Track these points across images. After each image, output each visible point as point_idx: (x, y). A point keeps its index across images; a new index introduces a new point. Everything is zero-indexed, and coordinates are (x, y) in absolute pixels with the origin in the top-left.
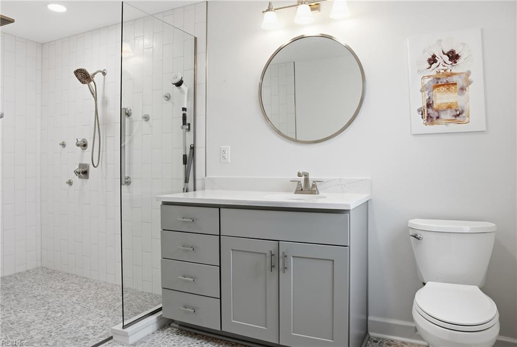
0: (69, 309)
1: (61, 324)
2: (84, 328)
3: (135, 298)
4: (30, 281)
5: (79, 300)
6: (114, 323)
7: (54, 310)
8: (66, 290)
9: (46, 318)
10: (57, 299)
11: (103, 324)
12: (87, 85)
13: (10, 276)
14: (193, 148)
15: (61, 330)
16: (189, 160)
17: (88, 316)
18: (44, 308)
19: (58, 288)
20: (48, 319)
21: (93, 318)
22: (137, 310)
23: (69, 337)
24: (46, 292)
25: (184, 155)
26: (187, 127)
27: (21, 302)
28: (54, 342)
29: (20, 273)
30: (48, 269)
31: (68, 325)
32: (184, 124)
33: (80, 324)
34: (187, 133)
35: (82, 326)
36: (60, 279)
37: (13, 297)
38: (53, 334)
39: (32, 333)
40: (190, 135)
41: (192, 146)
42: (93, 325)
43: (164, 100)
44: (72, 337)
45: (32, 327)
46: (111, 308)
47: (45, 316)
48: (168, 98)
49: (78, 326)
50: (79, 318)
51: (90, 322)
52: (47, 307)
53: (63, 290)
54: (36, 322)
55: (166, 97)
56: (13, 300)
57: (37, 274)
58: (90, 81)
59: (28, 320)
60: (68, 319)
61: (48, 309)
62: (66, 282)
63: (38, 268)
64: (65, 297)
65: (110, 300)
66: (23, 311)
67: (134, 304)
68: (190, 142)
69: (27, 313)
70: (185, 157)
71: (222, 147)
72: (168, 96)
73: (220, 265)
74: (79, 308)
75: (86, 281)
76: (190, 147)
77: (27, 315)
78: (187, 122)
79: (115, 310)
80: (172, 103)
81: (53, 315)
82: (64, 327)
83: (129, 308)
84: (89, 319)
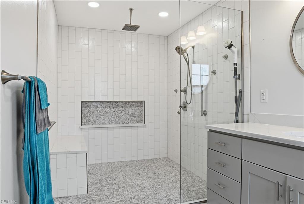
0: (166, 185)
1: (157, 193)
2: (166, 199)
3: (204, 188)
4: (158, 164)
5: (174, 181)
6: (183, 201)
7: (158, 183)
8: (171, 173)
9: (153, 187)
10: (164, 177)
11: (177, 199)
12: (182, 55)
13: (151, 160)
14: (241, 92)
15: (155, 196)
16: (238, 100)
17: (172, 192)
18: (155, 181)
19: (168, 171)
20: (153, 188)
21: (174, 194)
22: (200, 196)
23: (156, 201)
24: (161, 172)
25: (235, 97)
26: (238, 77)
27: (148, 174)
28: (148, 202)
29: (156, 159)
30: (169, 159)
31: (160, 194)
32: (235, 75)
33: (166, 196)
34: (237, 81)
35: (165, 197)
36: (172, 166)
37: (146, 171)
38: (150, 197)
39: (142, 193)
40: (239, 82)
41: (241, 90)
42: (171, 198)
43: (224, 59)
44: (158, 202)
45: (144, 190)
46: (187, 191)
47: (153, 185)
48: (226, 57)
49: (164, 196)
50: (168, 192)
51: (171, 196)
52: (156, 181)
53: (169, 173)
54: (147, 188)
55: (225, 57)
56: (145, 173)
57: (163, 161)
58: (184, 53)
59: (144, 186)
60: (162, 191)
61: (156, 182)
62: (174, 168)
63: (165, 158)
64: (168, 177)
65: (189, 186)
66: (146, 180)
67: (201, 191)
68: (239, 87)
69: (146, 182)
70: (236, 98)
71: (261, 90)
72: (226, 56)
73: (241, 182)
74: (171, 185)
75: (184, 170)
76: (239, 91)
77: (146, 183)
78: (238, 73)
79: (188, 193)
80: (229, 61)
81: (156, 186)
82: (157, 195)
83: (197, 194)
84: (172, 194)
